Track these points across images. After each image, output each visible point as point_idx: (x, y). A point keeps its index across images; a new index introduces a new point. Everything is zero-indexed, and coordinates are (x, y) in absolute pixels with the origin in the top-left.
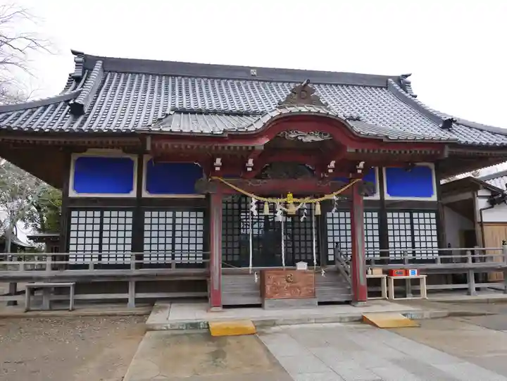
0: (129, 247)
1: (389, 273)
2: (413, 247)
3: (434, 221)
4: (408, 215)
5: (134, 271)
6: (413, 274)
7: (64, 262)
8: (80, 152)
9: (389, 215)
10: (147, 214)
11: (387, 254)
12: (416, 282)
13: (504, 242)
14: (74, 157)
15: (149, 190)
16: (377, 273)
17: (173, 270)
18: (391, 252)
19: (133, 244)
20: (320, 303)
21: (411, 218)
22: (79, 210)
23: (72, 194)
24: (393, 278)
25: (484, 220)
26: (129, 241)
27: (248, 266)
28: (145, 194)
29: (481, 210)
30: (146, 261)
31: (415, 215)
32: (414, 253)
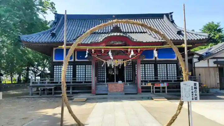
0: (72, 77)
1: (153, 84)
2: (167, 76)
3: (175, 67)
4: (165, 65)
5: (72, 84)
6: (162, 85)
7: (53, 81)
8: (56, 47)
9: (158, 65)
10: (77, 66)
11: (157, 78)
12: (164, 88)
13: (200, 74)
14: (54, 49)
15: (78, 58)
16: (149, 85)
17: (83, 83)
18: (159, 77)
19: (73, 76)
20: (125, 94)
21: (167, 66)
22: (56, 65)
23: (54, 60)
24: (154, 86)
25: (195, 66)
26: (72, 75)
27: (105, 82)
28: (76, 60)
29: (194, 63)
30: (77, 81)
31: (168, 65)
32: (167, 78)
